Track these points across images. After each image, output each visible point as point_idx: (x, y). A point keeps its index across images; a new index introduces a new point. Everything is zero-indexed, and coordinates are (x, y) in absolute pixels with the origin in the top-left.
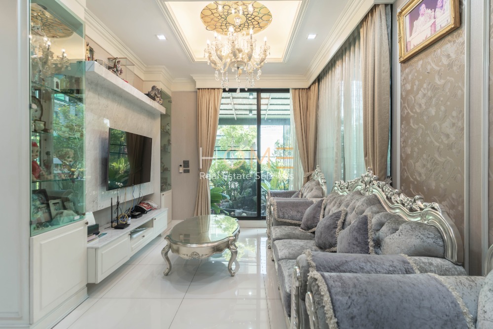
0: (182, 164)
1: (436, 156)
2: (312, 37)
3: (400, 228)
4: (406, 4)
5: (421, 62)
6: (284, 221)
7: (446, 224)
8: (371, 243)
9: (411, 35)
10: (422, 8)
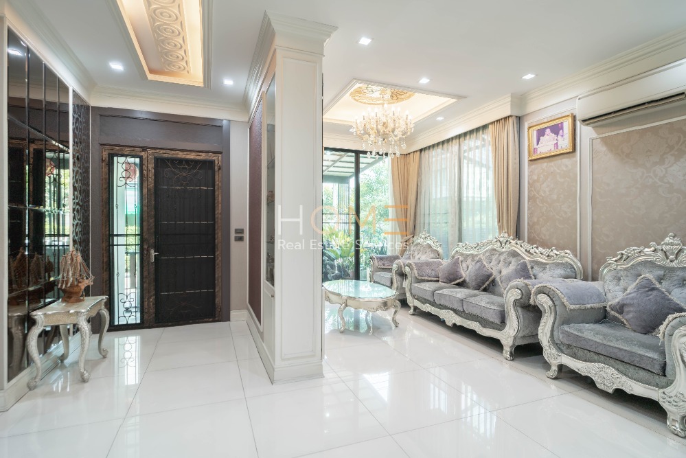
2: (440, 119)
3: (548, 266)
4: (535, 124)
5: (546, 164)
6: (423, 278)
7: (575, 260)
8: (533, 277)
9: (538, 144)
10: (548, 131)
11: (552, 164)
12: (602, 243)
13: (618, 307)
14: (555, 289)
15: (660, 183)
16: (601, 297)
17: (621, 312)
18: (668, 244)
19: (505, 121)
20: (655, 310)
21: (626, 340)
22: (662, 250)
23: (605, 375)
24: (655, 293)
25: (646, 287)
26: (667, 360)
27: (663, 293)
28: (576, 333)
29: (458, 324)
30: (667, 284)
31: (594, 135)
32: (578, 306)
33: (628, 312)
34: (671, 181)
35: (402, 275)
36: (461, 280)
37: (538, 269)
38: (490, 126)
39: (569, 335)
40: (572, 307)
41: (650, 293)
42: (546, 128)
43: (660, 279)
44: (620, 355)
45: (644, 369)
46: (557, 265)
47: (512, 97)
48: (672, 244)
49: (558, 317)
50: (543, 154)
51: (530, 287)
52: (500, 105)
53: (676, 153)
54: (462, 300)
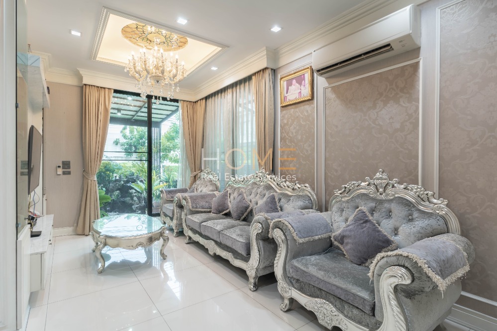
0: (61, 165)
1: (301, 160)
2: (214, 68)
3: (291, 198)
4: (285, 75)
5: (293, 110)
6: (197, 210)
7: (313, 193)
8: (279, 209)
9: (287, 93)
10: (294, 81)
11: (297, 110)
12: (333, 176)
13: (339, 238)
14: (288, 224)
15: (373, 125)
16: (328, 227)
17: (342, 243)
18: (378, 179)
19: (263, 72)
20: (368, 242)
21: (343, 276)
22: (374, 184)
23: (325, 311)
24: (368, 225)
25: (361, 220)
26: (376, 300)
27: (374, 225)
28: (302, 268)
29: (217, 254)
30: (377, 215)
31: (326, 85)
32: (307, 239)
33: (347, 244)
34: (381, 123)
35: (181, 207)
36: (228, 211)
37: (285, 201)
38: (253, 77)
39: (297, 269)
40: (301, 241)
41: (364, 225)
42: (293, 79)
43: (372, 211)
44: (338, 293)
45: (357, 308)
46: (299, 197)
47: (267, 51)
48: (381, 179)
49: (289, 251)
50: (291, 101)
51: (269, 221)
52: (260, 58)
53: (385, 99)
54: (219, 232)
